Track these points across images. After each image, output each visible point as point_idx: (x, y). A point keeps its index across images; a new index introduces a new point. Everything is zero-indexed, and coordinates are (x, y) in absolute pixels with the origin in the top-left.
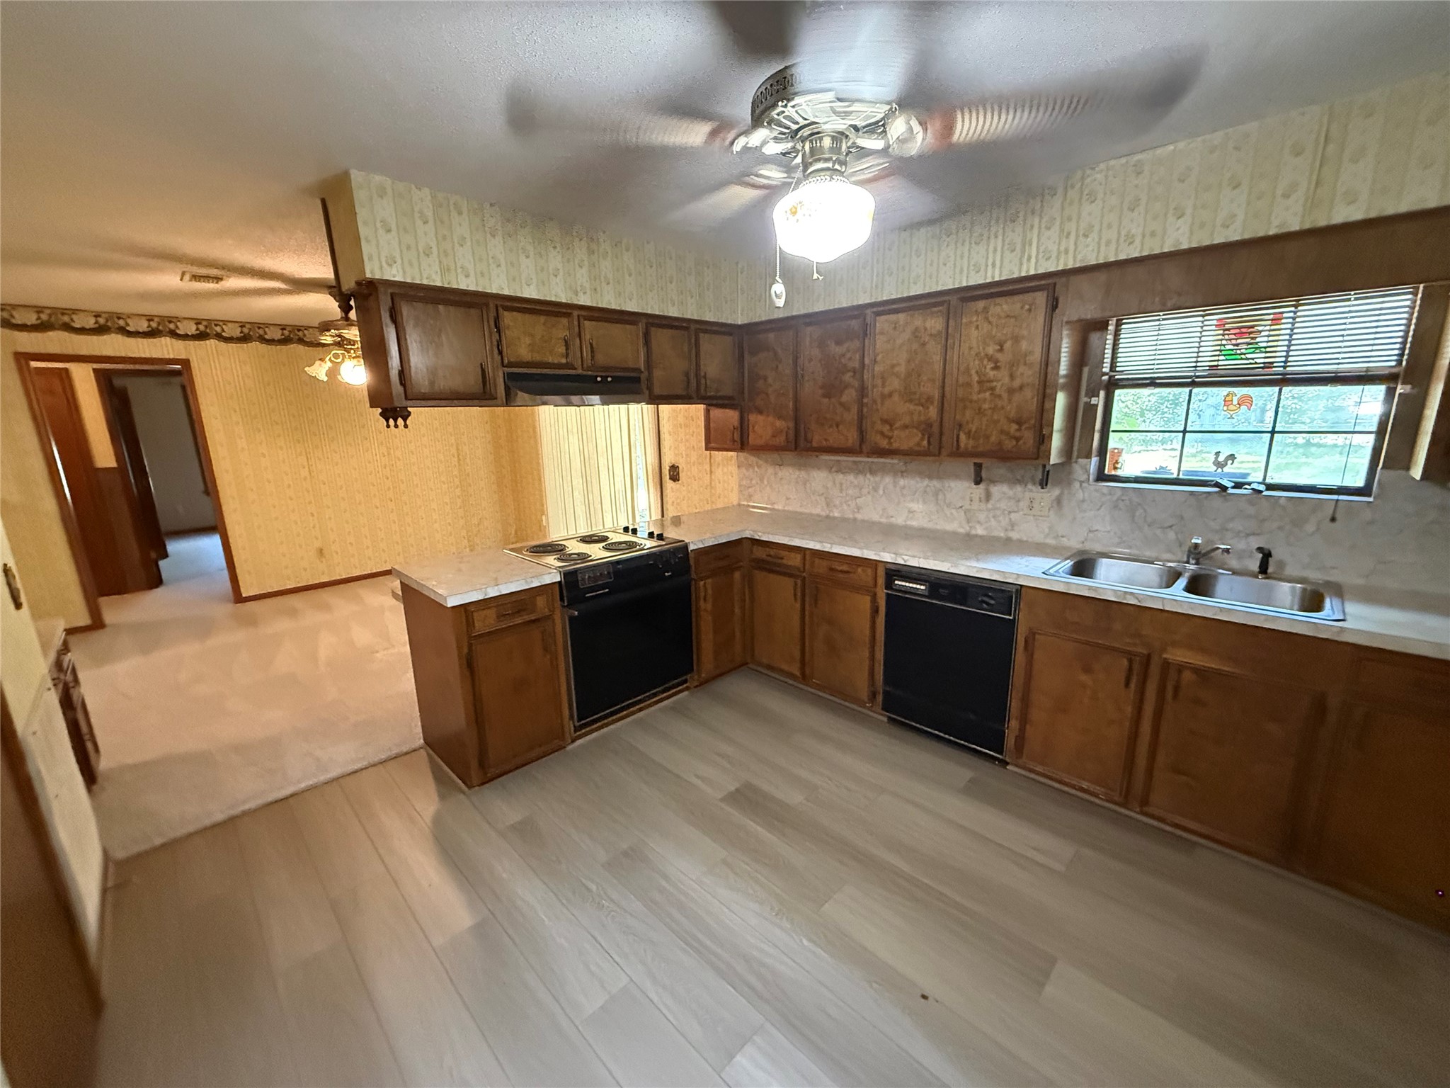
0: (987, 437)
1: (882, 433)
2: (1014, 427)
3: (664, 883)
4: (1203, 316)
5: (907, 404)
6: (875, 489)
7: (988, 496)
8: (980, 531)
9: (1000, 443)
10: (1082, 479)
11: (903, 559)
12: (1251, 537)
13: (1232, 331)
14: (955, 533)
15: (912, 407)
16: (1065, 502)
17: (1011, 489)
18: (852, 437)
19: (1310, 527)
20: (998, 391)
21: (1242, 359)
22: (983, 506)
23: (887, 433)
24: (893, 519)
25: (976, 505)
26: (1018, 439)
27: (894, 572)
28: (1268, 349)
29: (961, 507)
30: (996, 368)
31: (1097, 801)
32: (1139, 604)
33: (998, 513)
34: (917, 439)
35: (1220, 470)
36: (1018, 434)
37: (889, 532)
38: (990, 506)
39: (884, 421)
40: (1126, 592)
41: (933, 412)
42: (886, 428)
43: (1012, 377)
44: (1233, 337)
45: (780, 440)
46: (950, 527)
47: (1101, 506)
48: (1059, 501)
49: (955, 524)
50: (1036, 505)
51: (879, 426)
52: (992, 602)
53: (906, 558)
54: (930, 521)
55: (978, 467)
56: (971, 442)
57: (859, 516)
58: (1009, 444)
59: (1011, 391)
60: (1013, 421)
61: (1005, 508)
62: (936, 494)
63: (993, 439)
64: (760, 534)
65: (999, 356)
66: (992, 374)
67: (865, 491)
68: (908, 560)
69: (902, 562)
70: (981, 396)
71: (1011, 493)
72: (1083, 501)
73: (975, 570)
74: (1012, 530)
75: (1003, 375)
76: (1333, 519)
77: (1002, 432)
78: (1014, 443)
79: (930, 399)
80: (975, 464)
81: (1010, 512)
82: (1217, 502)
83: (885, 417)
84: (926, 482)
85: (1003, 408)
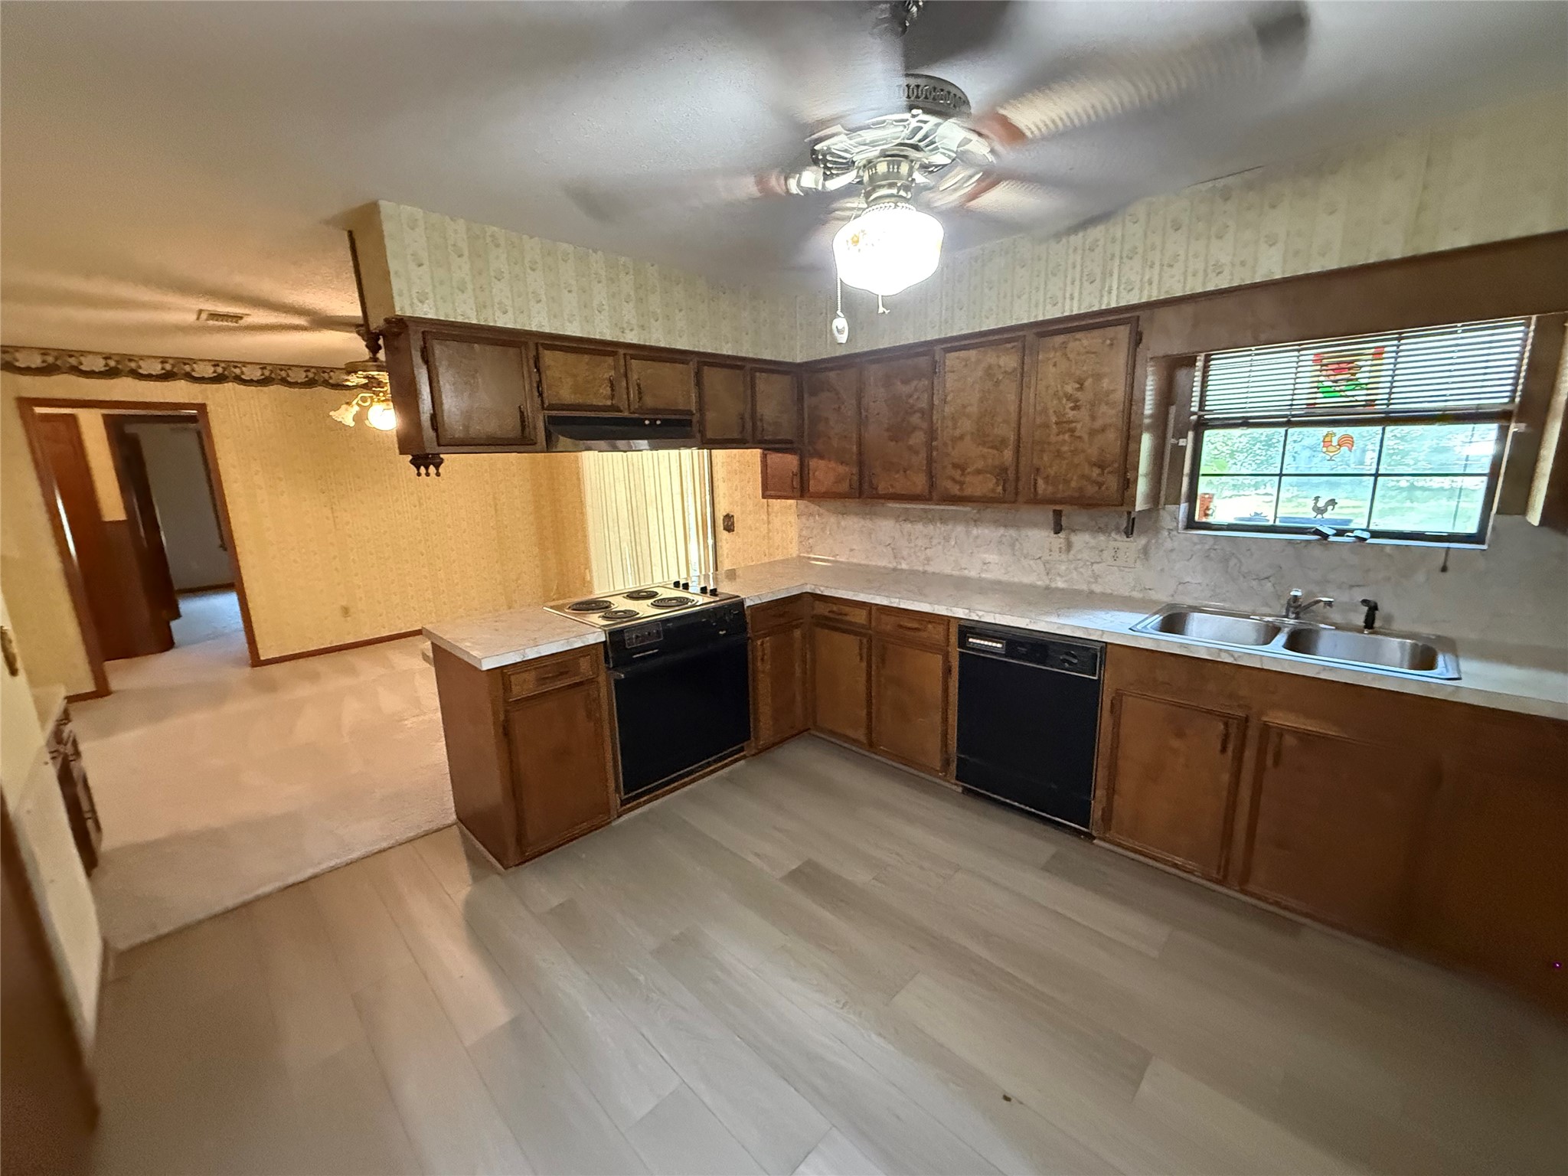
0: (1067, 482)
1: (954, 480)
2: (1096, 471)
3: (719, 973)
4: (1299, 350)
5: (981, 448)
6: (947, 539)
7: (1069, 546)
8: (1060, 584)
9: (1081, 489)
10: (1171, 528)
11: (978, 615)
12: (1355, 589)
13: (1330, 367)
14: (1033, 586)
15: (986, 450)
16: (1152, 551)
17: (1095, 538)
18: (919, 482)
19: (1419, 578)
20: (1078, 433)
21: (1341, 396)
22: (1064, 557)
23: (958, 477)
24: (966, 572)
25: (1056, 555)
26: (1100, 485)
27: (968, 629)
28: (1369, 386)
29: (1040, 558)
30: (1075, 408)
31: (1194, 879)
32: (1235, 662)
33: (1081, 563)
34: (991, 485)
35: (1319, 516)
36: (1100, 479)
37: (961, 585)
38: (1071, 556)
39: (955, 466)
40: (1221, 650)
41: (1008, 454)
42: (957, 474)
43: (1093, 418)
44: (1331, 372)
45: (844, 487)
46: (1027, 579)
47: (1192, 556)
48: (1145, 551)
49: (1032, 576)
50: (1120, 554)
51: (950, 471)
52: (1075, 661)
53: (980, 613)
54: (1005, 574)
55: (1058, 514)
56: (1050, 489)
57: (930, 569)
58: (1091, 490)
59: (1093, 433)
60: (1095, 465)
61: (1088, 558)
62: (1012, 546)
63: (1073, 484)
64: (822, 588)
65: (1079, 394)
66: (1071, 414)
67: (935, 541)
68: (983, 615)
69: (977, 618)
70: (1061, 437)
71: (1093, 542)
72: (1172, 550)
73: (1056, 626)
74: (1096, 582)
75: (1083, 414)
76: (1444, 569)
77: (1083, 477)
78: (1097, 488)
79: (1004, 442)
80: (1054, 511)
81: (1092, 563)
82: (1317, 552)
83: (956, 461)
84: (1002, 531)
85: (1083, 451)
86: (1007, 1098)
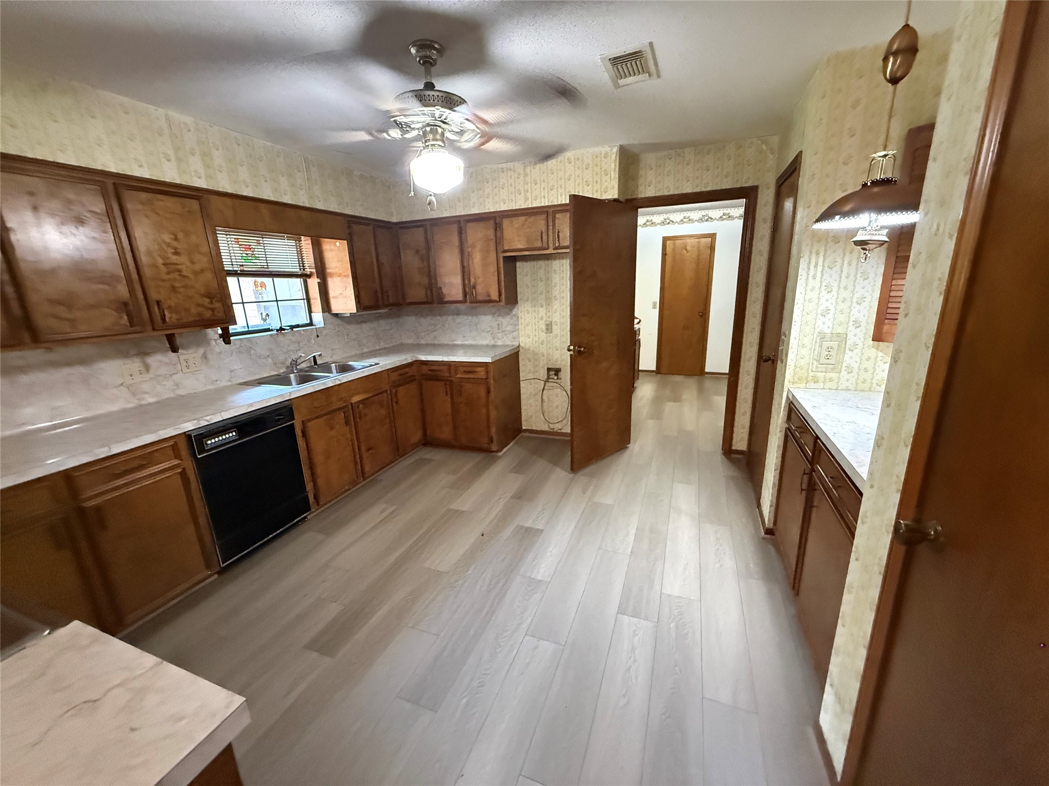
2: (208, 300)
4: (227, 235)
7: (147, 368)
8: (148, 400)
9: (201, 315)
11: (207, 421)
13: (243, 246)
15: (96, 287)
16: (209, 356)
19: (313, 342)
20: (184, 273)
21: (251, 262)
22: (146, 377)
23: (64, 315)
25: (138, 378)
26: (213, 310)
27: (203, 435)
28: (260, 258)
29: (122, 384)
30: (176, 253)
34: (112, 319)
35: (265, 323)
36: (212, 306)
38: (152, 375)
39: (56, 303)
41: (121, 289)
42: (62, 312)
43: (193, 262)
44: (244, 249)
46: (115, 407)
52: (276, 418)
53: (208, 418)
55: (171, 338)
56: (175, 316)
58: (208, 314)
59: (196, 273)
60: (205, 296)
63: (194, 311)
65: (175, 244)
66: (174, 258)
68: (211, 419)
70: (171, 276)
71: (166, 360)
72: (221, 353)
74: (179, 388)
75: (185, 260)
76: (318, 336)
77: (199, 305)
78: (211, 313)
79: (112, 278)
80: (167, 336)
82: (281, 338)
83: (55, 297)
85: (193, 287)
86: (483, 535)
